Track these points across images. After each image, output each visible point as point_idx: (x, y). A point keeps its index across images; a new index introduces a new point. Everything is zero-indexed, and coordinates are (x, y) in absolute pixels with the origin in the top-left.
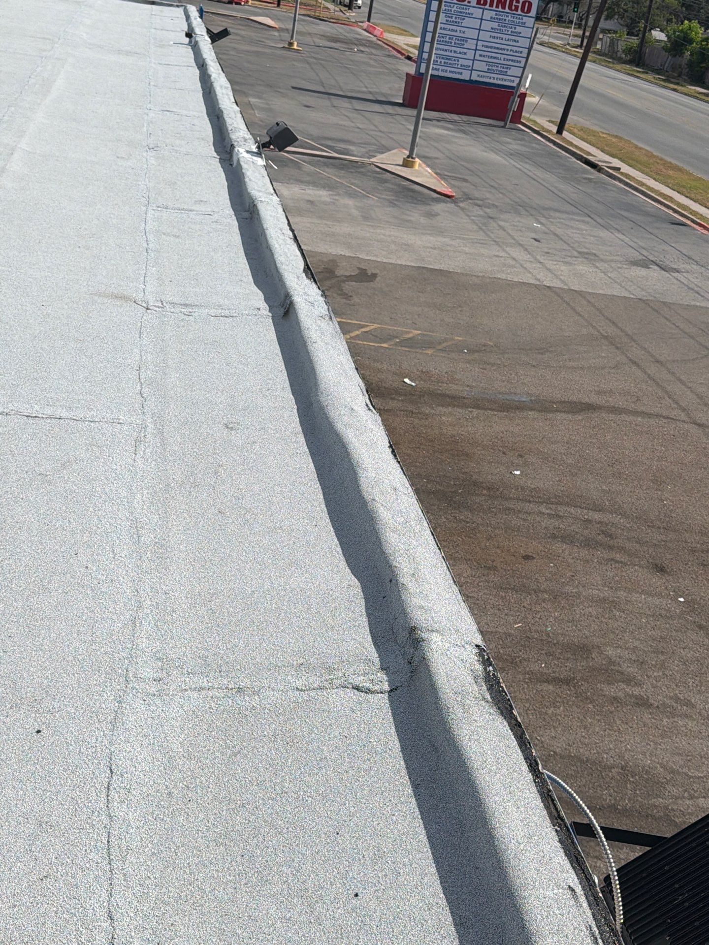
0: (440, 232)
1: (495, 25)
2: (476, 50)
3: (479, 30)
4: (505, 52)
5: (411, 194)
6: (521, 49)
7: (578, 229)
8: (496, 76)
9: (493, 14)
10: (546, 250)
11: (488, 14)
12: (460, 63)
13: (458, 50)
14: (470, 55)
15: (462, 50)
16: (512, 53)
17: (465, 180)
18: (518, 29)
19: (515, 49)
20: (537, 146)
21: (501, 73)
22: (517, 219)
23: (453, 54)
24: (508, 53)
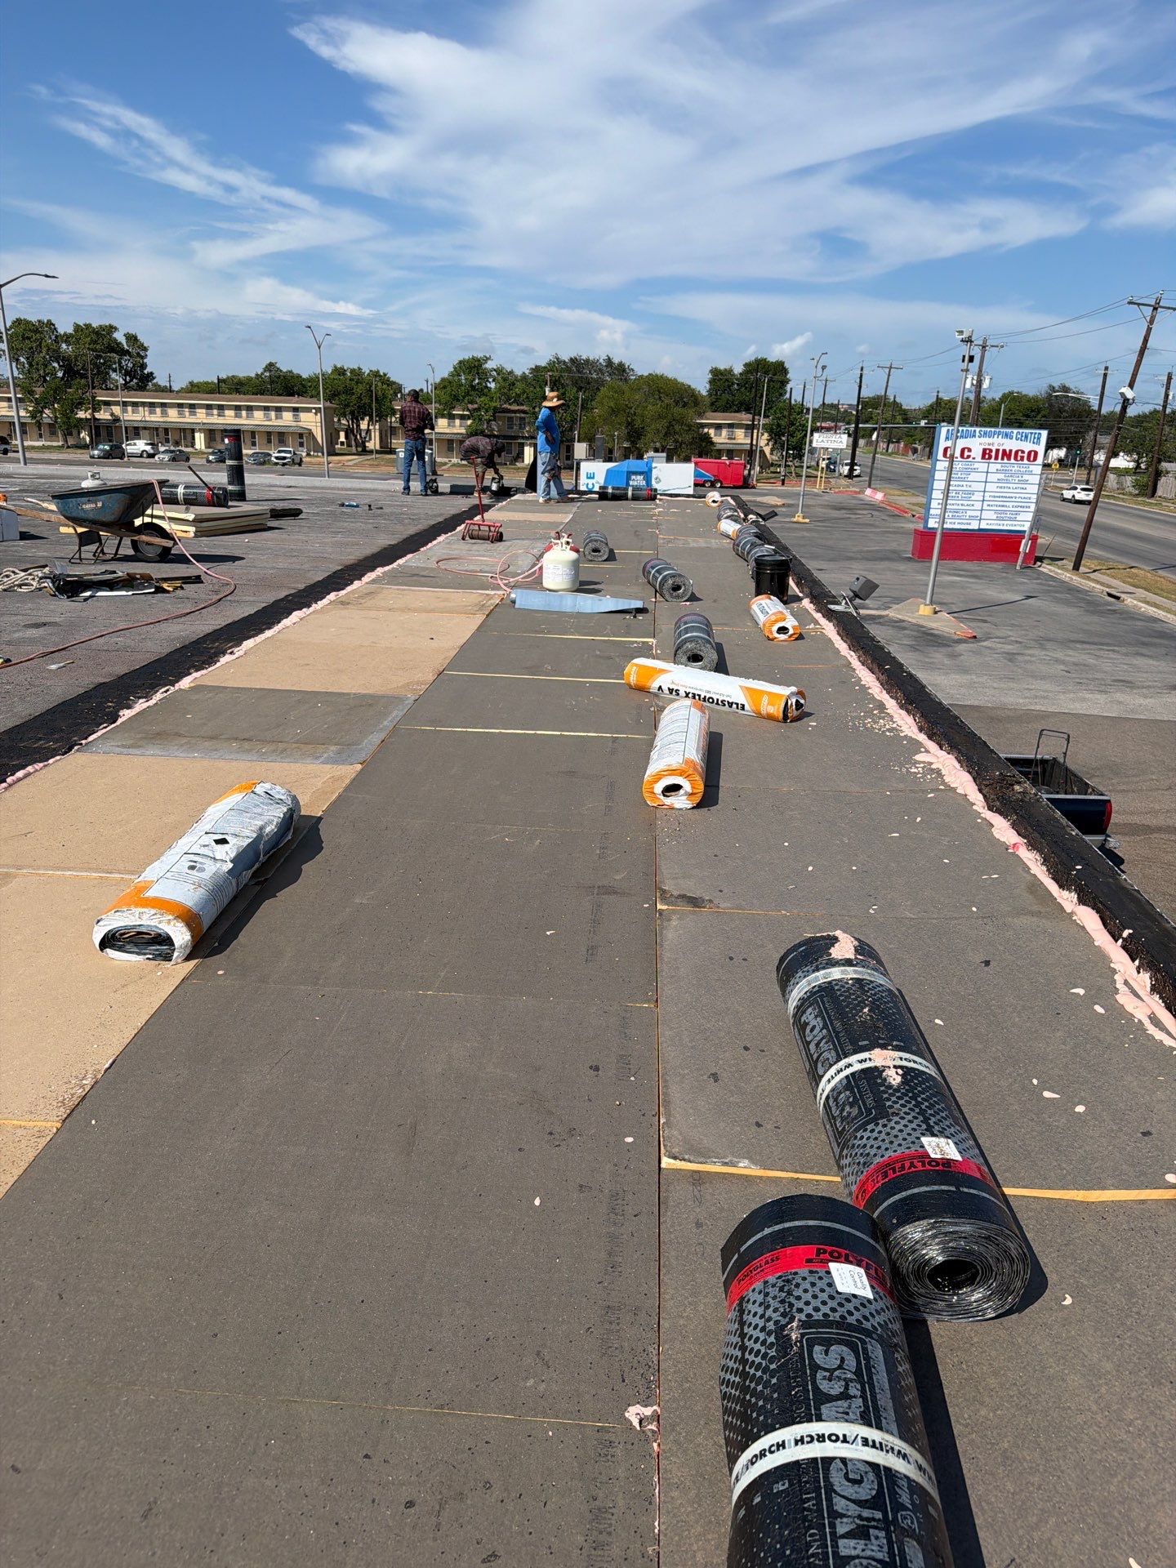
0: (965, 671)
1: (1001, 476)
2: (983, 501)
3: (986, 482)
4: (1013, 499)
5: (932, 638)
6: (1029, 496)
7: (1110, 659)
8: (1005, 523)
9: (998, 466)
10: (1078, 680)
11: (994, 467)
12: (968, 514)
13: (965, 503)
14: (978, 506)
15: (969, 503)
16: (1020, 500)
17: (985, 621)
18: (1026, 477)
19: (1022, 496)
20: (1054, 584)
21: (1010, 519)
22: (1044, 653)
23: (960, 507)
24: (1017, 500)
